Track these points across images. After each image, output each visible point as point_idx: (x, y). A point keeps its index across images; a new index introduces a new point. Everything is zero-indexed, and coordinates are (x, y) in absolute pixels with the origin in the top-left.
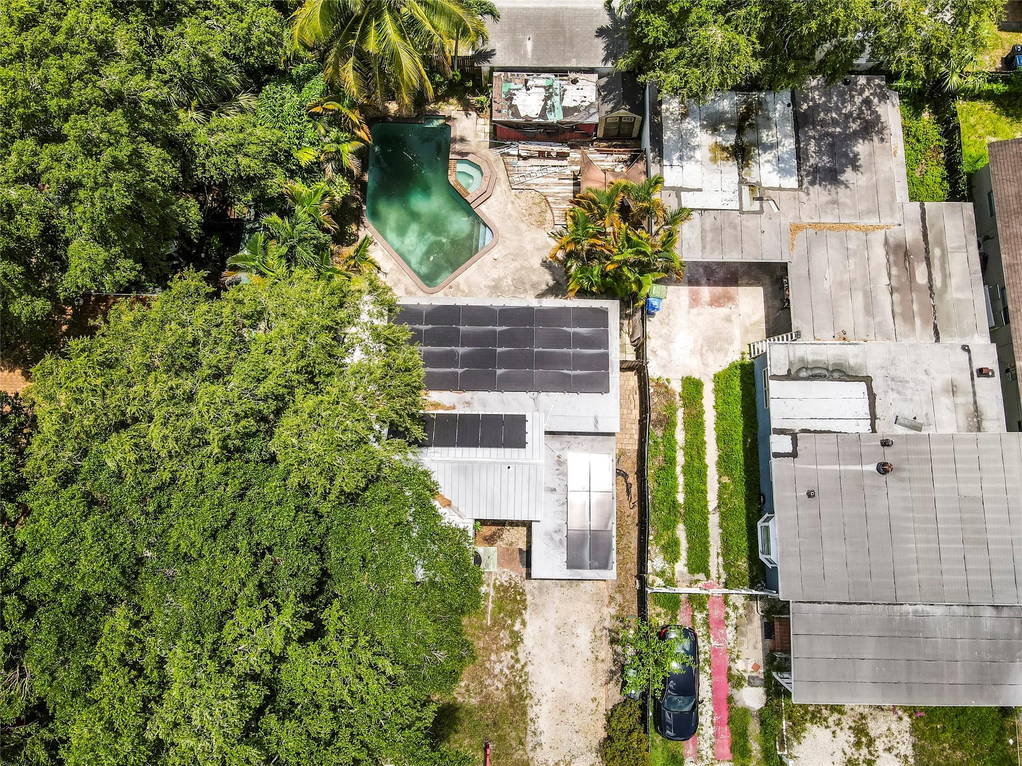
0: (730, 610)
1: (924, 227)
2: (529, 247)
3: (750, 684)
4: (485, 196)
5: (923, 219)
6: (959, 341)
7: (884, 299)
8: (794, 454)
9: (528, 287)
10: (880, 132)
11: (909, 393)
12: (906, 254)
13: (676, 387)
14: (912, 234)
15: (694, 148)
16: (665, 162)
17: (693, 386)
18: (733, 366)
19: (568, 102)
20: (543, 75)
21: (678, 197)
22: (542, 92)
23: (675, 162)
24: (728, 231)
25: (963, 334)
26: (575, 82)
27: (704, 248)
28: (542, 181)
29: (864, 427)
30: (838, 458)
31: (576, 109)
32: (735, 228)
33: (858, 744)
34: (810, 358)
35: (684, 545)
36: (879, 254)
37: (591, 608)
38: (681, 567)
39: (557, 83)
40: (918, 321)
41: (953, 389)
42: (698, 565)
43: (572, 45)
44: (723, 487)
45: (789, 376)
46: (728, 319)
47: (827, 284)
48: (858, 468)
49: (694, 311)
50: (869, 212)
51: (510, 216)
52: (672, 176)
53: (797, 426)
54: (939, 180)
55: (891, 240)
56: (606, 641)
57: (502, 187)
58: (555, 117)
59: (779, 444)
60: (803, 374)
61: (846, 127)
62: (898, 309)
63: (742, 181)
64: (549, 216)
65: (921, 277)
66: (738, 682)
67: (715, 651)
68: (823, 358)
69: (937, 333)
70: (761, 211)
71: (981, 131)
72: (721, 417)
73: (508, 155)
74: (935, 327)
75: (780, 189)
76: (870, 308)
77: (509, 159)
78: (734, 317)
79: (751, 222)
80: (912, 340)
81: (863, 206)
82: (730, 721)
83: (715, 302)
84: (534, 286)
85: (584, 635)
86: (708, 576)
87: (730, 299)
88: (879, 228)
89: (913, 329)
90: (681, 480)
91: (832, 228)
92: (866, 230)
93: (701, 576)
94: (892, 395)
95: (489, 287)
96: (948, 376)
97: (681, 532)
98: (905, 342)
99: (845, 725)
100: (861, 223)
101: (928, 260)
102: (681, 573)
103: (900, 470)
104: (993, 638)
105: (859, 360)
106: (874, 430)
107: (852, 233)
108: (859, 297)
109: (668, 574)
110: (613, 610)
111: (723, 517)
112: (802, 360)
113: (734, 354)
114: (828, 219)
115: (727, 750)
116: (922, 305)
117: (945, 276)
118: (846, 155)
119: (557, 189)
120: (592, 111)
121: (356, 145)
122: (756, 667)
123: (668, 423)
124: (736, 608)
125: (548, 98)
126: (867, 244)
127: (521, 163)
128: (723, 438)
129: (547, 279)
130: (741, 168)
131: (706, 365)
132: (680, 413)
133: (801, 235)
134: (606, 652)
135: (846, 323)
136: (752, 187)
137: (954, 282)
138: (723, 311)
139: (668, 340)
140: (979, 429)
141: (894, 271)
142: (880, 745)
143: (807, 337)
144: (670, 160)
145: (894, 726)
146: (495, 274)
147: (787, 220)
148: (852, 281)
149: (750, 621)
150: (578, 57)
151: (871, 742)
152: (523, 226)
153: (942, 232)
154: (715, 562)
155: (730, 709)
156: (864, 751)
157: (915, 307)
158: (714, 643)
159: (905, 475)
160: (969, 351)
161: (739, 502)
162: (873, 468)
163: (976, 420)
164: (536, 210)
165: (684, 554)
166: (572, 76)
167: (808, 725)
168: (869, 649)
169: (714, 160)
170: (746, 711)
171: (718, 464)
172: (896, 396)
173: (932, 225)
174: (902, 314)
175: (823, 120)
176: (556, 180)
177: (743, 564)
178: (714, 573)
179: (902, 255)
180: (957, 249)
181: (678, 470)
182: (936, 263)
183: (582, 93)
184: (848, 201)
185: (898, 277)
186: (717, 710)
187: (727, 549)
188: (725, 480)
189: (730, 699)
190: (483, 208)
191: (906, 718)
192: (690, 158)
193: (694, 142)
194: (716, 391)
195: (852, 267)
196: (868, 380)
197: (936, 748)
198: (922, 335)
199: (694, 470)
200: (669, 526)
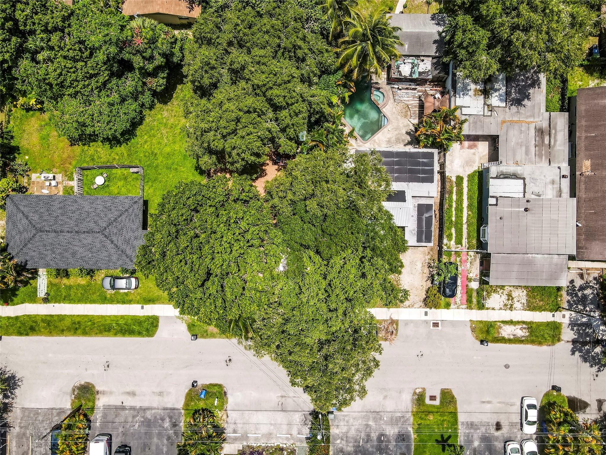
0: (469, 257)
1: (550, 122)
2: (401, 125)
3: (474, 281)
4: (385, 105)
5: (550, 119)
6: (557, 165)
7: (533, 149)
8: (496, 205)
9: (401, 141)
10: (539, 84)
11: (538, 183)
12: (542, 132)
13: (454, 179)
14: (545, 125)
15: (468, 90)
16: (457, 96)
17: (460, 179)
18: (475, 172)
19: (421, 70)
20: (411, 58)
21: (461, 110)
22: (410, 66)
23: (462, 96)
24: (479, 123)
25: (559, 163)
26: (423, 61)
27: (469, 129)
28: (407, 99)
29: (521, 195)
30: (511, 206)
31: (423, 73)
32: (481, 122)
33: (508, 299)
34: (505, 171)
35: (454, 235)
36: (532, 132)
37: (422, 256)
38: (453, 242)
39: (416, 62)
40: (544, 157)
41: (553, 182)
42: (459, 242)
43: (423, 46)
44: (469, 215)
45: (497, 177)
46: (474, 154)
47: (513, 144)
48: (518, 209)
49: (462, 151)
50: (530, 116)
51: (394, 113)
52: (459, 101)
53: (498, 195)
54: (558, 100)
55: (537, 127)
56: (426, 267)
57: (392, 100)
58: (415, 76)
59: (492, 201)
60: (502, 176)
61: (526, 82)
62: (537, 153)
63: (485, 104)
64: (409, 113)
65: (547, 142)
66: (470, 280)
67: (463, 270)
68: (509, 171)
69: (550, 162)
70: (491, 116)
71: (576, 80)
72: (469, 190)
73: (394, 88)
74: (549, 160)
75: (499, 107)
76: (527, 153)
77: (394, 90)
78: (476, 153)
79: (487, 120)
80: (541, 165)
81: (528, 114)
82: (467, 292)
83: (470, 147)
84: (403, 141)
85: (419, 265)
86: (462, 246)
87: (475, 146)
88: (533, 122)
89: (542, 160)
90: (454, 213)
91: (516, 122)
92: (529, 123)
93: (460, 246)
94: (532, 184)
95: (386, 141)
96: (552, 178)
97: (453, 231)
98: (538, 165)
99: (505, 294)
100: (527, 120)
101: (550, 134)
102: (453, 245)
103: (532, 210)
104: (556, 265)
105: (522, 172)
106: (524, 197)
107: (523, 124)
108: (524, 148)
109: (448, 245)
110: (429, 257)
111: (468, 225)
112: (502, 172)
113: (475, 167)
114: (515, 119)
115: (465, 301)
116: (546, 152)
117: (555, 141)
118: (525, 94)
119: (412, 102)
120: (429, 73)
121: (350, 93)
122: (476, 275)
123: (451, 192)
124: (471, 256)
125: (413, 68)
126: (528, 129)
127: (399, 91)
128: (470, 198)
129: (408, 138)
130: (485, 98)
131: (465, 171)
132: (455, 189)
133: (505, 125)
134: (427, 271)
135: (518, 158)
136: (488, 105)
137: (558, 143)
138: (472, 151)
139: (452, 162)
140: (560, 197)
141: (537, 139)
142: (515, 300)
143: (504, 163)
144: (460, 95)
145: (521, 294)
146: (389, 136)
147: (500, 119)
148: (521, 142)
149: (475, 261)
150: (425, 51)
151: (513, 299)
152: (399, 117)
153: (556, 124)
154: (464, 241)
155: (467, 289)
156: (510, 301)
157: (543, 152)
158: (463, 268)
159: (533, 212)
160: (560, 169)
161: (475, 221)
162: (523, 209)
163: (560, 193)
164: (404, 110)
165: (454, 238)
166: (422, 58)
167: (492, 293)
168: (516, 268)
169: (475, 95)
170: (472, 289)
171: (468, 207)
172: (533, 184)
173: (553, 121)
174: (538, 155)
175: (518, 79)
176: (412, 99)
177: (474, 242)
178: (464, 245)
179: (540, 132)
180: (561, 131)
181: (453, 209)
182: (553, 136)
183: (425, 66)
184: (523, 112)
185: (539, 141)
186: (463, 289)
187: (469, 237)
188: (470, 213)
189: (467, 286)
190: (384, 110)
191: (525, 291)
192: (467, 94)
193: (469, 88)
194: (468, 181)
195: (522, 137)
196: (524, 179)
197: (534, 301)
198: (544, 163)
199: (459, 210)
200: (450, 229)
